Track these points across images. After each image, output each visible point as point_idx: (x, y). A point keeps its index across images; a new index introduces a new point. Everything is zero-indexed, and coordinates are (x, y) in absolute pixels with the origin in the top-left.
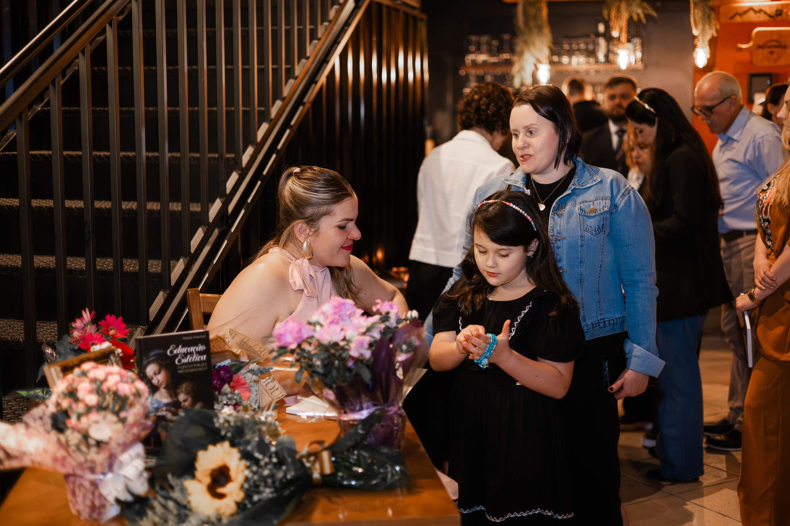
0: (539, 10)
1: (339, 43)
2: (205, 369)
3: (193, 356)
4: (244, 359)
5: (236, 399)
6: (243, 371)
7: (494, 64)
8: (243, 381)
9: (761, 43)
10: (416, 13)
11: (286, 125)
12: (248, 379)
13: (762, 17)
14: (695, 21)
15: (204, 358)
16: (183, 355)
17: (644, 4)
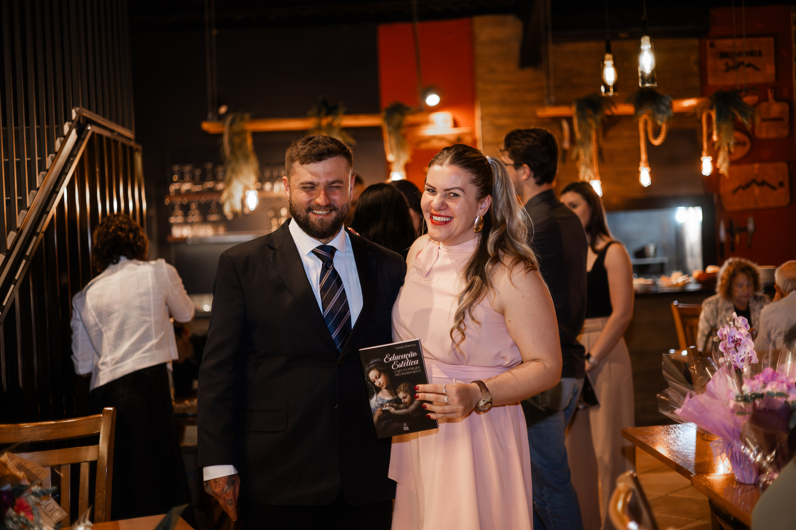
0: (245, 139)
4: (25, 482)
7: (197, 193)
10: (132, 144)
12: (31, 502)
14: (390, 148)
17: (344, 134)
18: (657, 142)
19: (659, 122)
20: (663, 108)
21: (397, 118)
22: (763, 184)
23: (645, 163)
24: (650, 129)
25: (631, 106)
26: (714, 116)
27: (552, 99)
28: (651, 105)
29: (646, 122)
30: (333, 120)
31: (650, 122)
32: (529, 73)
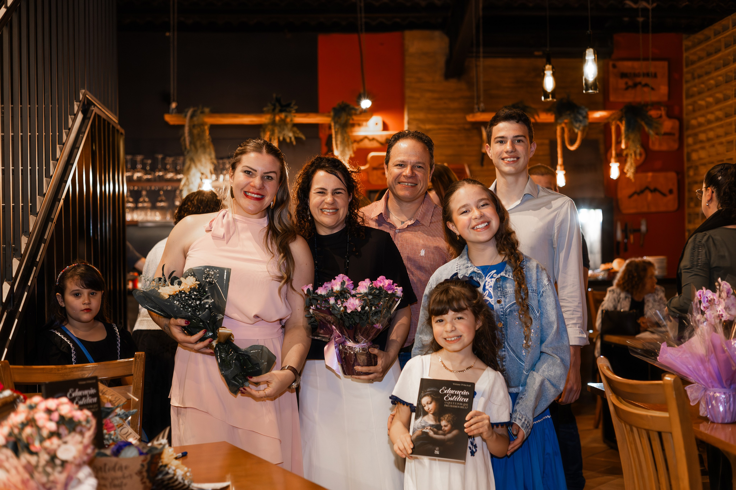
0: (203, 131)
1: (78, 148)
3: (87, 399)
4: (109, 405)
5: (113, 440)
6: (110, 416)
8: (111, 425)
9: (375, 165)
10: (119, 127)
11: (48, 219)
12: (115, 423)
13: (375, 145)
14: (336, 144)
15: (95, 400)
16: (79, 398)
17: (295, 129)
18: (572, 148)
19: (576, 130)
20: (581, 118)
21: (344, 117)
22: (654, 190)
23: (561, 165)
24: (566, 136)
25: (552, 115)
26: (623, 128)
27: (482, 105)
28: (570, 114)
29: (563, 129)
30: (286, 117)
31: (566, 130)
32: (453, 84)
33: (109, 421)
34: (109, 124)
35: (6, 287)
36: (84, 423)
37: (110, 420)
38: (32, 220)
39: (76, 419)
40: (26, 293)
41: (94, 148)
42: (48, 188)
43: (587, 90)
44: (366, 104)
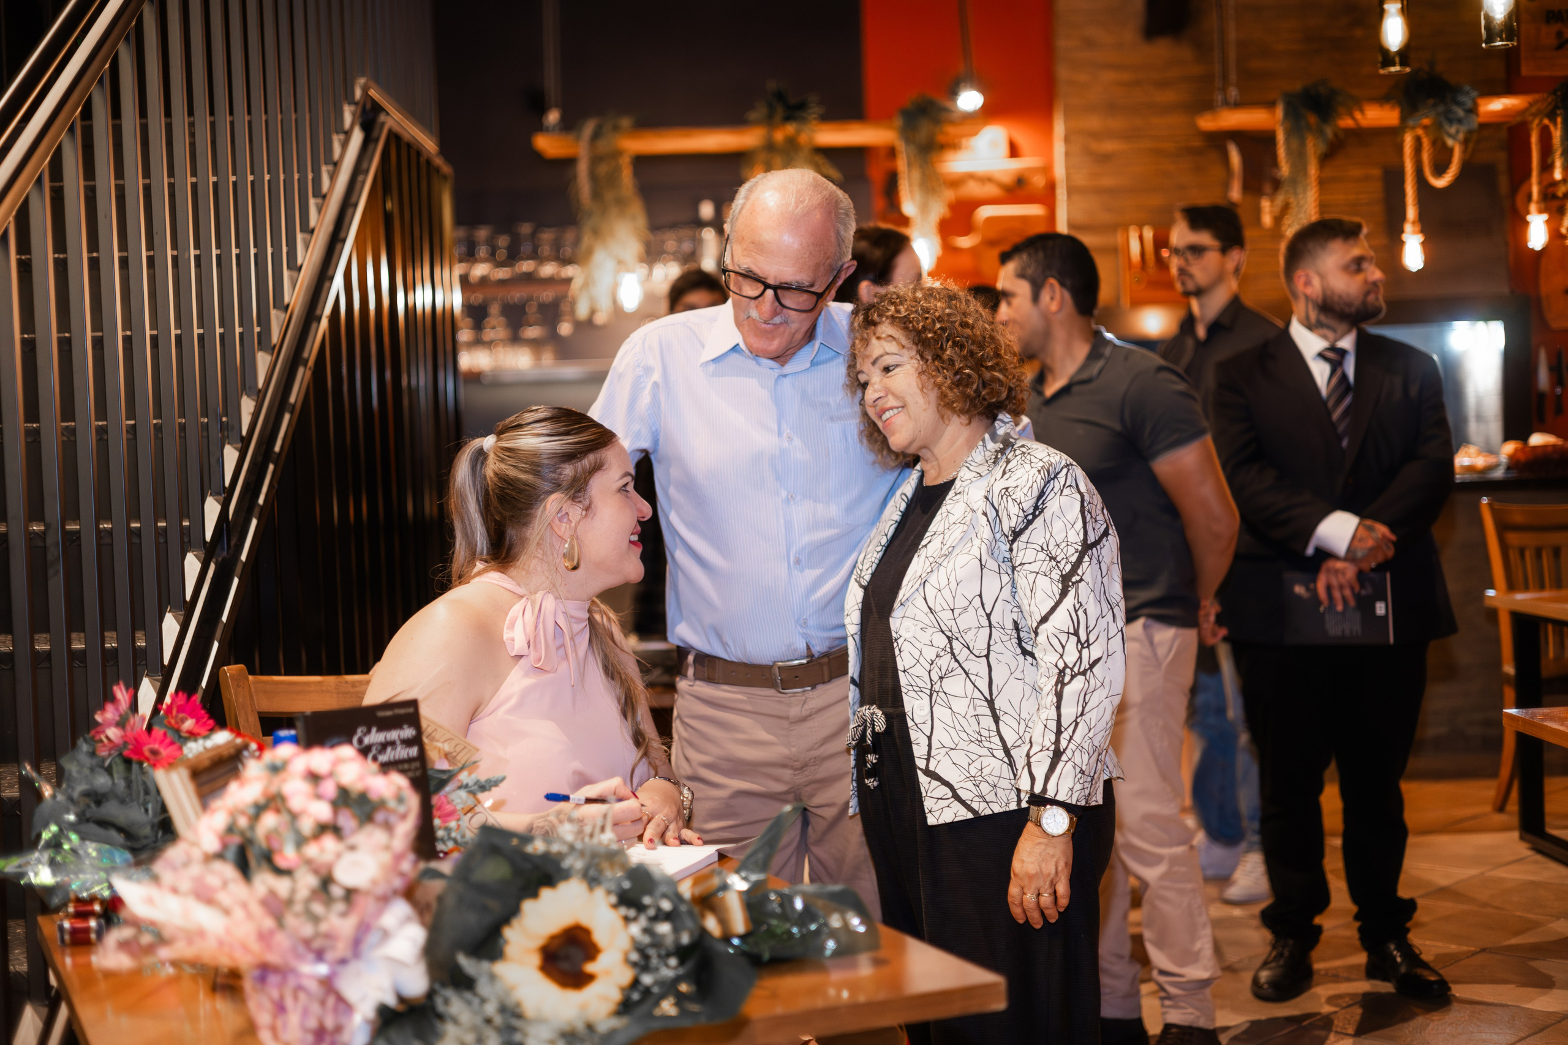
0: (617, 170)
1: (356, 205)
2: (418, 773)
3: (396, 749)
4: (442, 765)
5: (455, 841)
6: (448, 789)
7: (502, 283)
8: (448, 808)
9: (992, 235)
10: (438, 161)
11: (296, 360)
12: (458, 803)
13: (992, 190)
14: (909, 191)
15: (414, 751)
16: (379, 748)
17: (819, 159)
18: (1440, 183)
19: (1450, 142)
20: (1461, 113)
21: (924, 129)
23: (1413, 223)
24: (1426, 157)
25: (1392, 108)
26: (1557, 134)
27: (1233, 93)
28: (1435, 106)
29: (1418, 141)
30: (798, 132)
31: (1426, 143)
32: (1163, 49)
33: (444, 800)
34: (419, 154)
35: (212, 509)
36: (392, 804)
37: (446, 796)
38: (263, 361)
39: (373, 796)
40: (254, 522)
41: (389, 205)
42: (295, 294)
43: (1490, 39)
44: (970, 100)
